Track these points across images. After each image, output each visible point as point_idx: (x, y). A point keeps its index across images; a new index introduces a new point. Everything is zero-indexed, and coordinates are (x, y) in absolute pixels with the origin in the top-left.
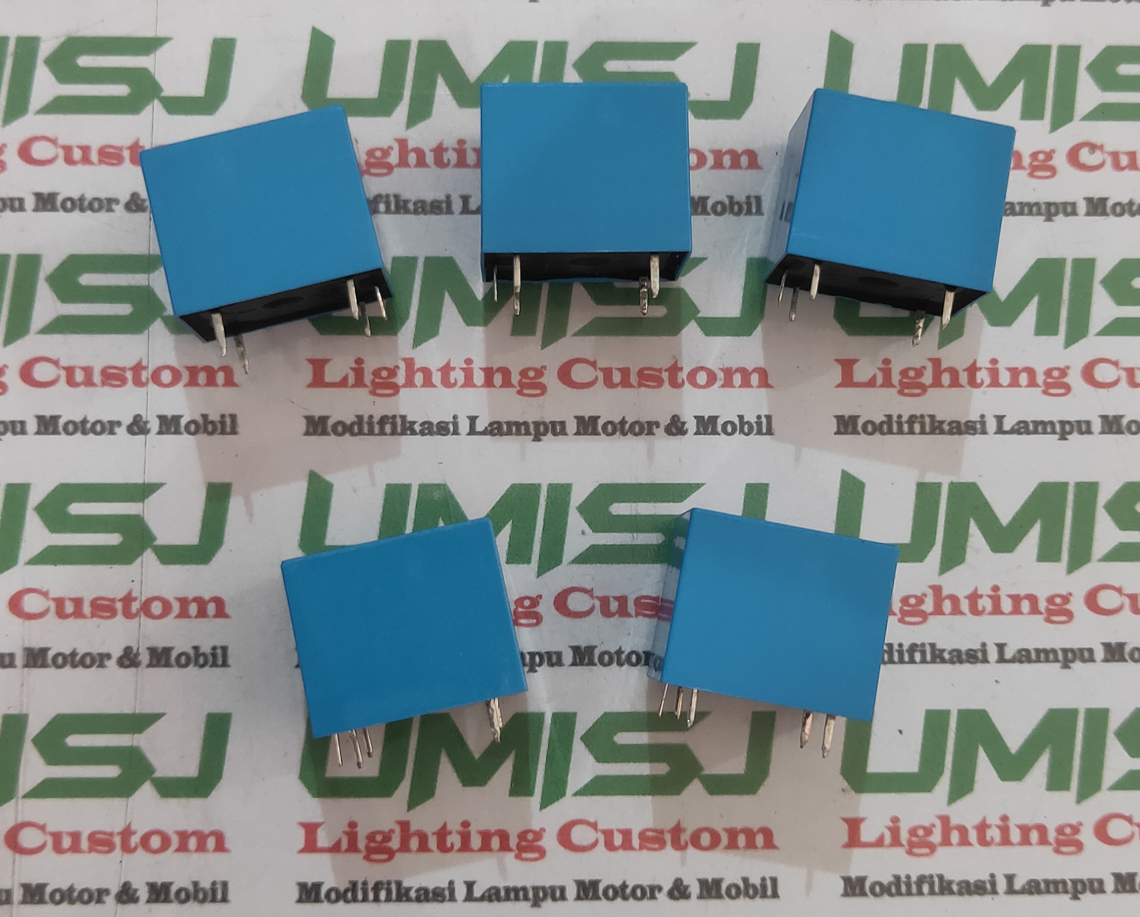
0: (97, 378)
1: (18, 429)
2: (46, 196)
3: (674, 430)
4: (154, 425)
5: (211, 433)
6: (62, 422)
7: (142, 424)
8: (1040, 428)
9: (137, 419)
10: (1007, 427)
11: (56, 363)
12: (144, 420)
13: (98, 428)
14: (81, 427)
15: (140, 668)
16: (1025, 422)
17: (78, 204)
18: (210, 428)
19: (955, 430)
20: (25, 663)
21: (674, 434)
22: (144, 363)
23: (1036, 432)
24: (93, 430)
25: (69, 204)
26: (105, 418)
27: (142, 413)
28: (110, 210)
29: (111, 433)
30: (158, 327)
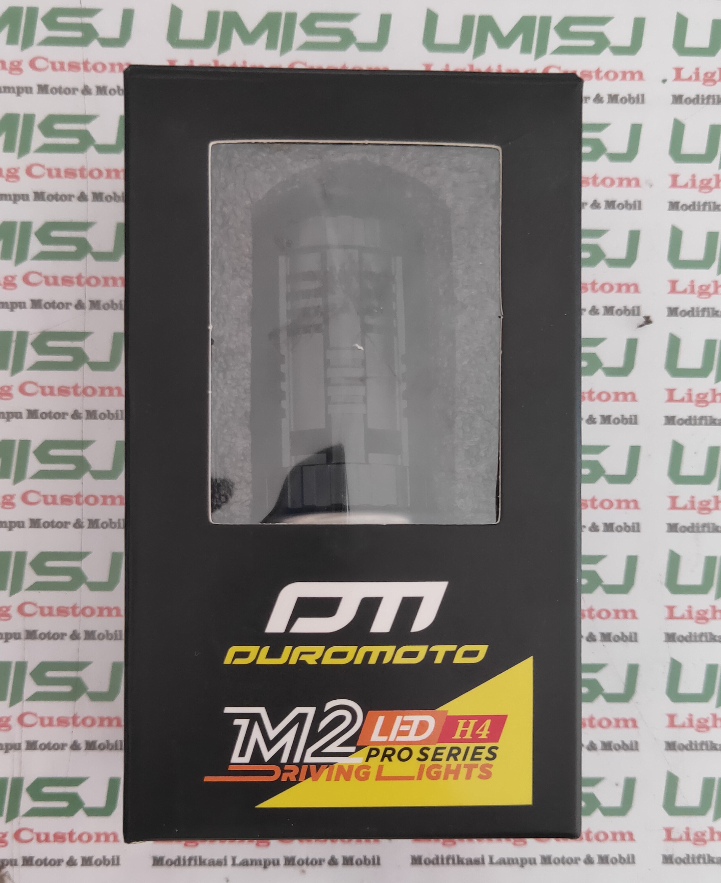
0: (59, 501)
1: (21, 525)
4: (86, 524)
5: (113, 528)
6: (42, 522)
7: (80, 523)
9: (78, 521)
11: (38, 493)
13: (60, 525)
14: (51, 524)
15: (81, 640)
17: (48, 415)
18: (113, 525)
20: (26, 637)
22: (81, 494)
24: (57, 526)
25: (44, 415)
26: (63, 520)
27: (80, 517)
28: (64, 418)
29: (66, 527)
30: (87, 476)
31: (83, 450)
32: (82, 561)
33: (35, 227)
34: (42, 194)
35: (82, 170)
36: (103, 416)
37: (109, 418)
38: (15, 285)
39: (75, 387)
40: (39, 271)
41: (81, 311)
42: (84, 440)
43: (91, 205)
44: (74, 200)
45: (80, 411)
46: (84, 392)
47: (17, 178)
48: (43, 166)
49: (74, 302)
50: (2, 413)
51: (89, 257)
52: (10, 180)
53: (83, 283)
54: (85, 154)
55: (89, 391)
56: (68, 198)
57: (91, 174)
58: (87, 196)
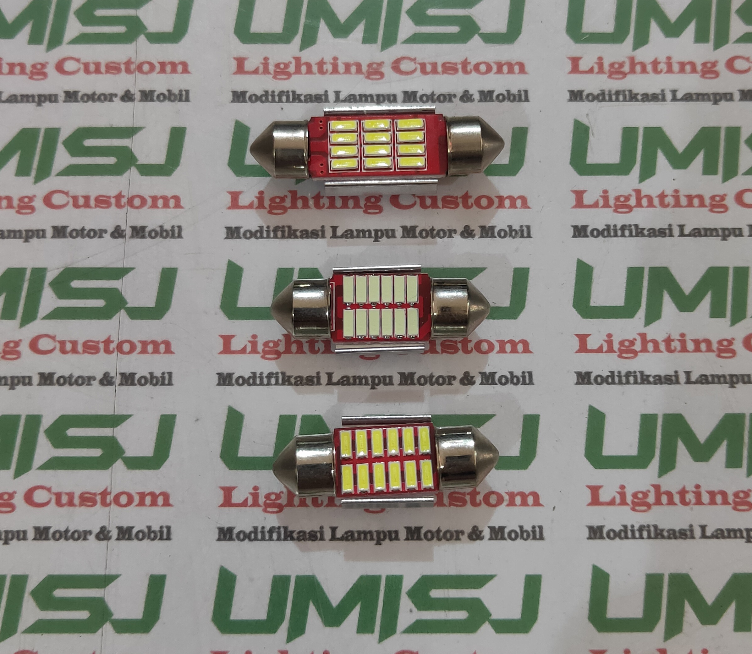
0: (76, 501)
1: (21, 536)
2: (46, 376)
3: (474, 537)
4: (114, 534)
5: (153, 539)
6: (51, 531)
8: (732, 534)
9: (103, 529)
10: (708, 533)
11: (49, 490)
12: (107, 530)
13: (76, 535)
14: (65, 534)
16: (721, 530)
17: (68, 380)
18: (152, 535)
19: (672, 536)
21: (474, 540)
22: (109, 490)
23: (729, 537)
24: (72, 537)
25: (62, 381)
26: (81, 528)
27: (107, 525)
28: (89, 384)
29: (85, 539)
30: (119, 464)
31: (115, 429)
32: (106, 588)
33: (64, 135)
34: (76, 93)
35: (128, 63)
36: (143, 381)
37: (151, 383)
38: (33, 209)
39: (108, 342)
40: (65, 190)
41: (120, 240)
42: (116, 414)
43: (138, 105)
44: (117, 100)
45: (112, 374)
46: (119, 348)
47: (45, 75)
48: (78, 60)
49: (110, 229)
50: (5, 378)
51: (133, 171)
52: (35, 77)
53: (123, 204)
54: (134, 43)
55: (126, 347)
56: (109, 98)
57: (139, 68)
58: (133, 95)
